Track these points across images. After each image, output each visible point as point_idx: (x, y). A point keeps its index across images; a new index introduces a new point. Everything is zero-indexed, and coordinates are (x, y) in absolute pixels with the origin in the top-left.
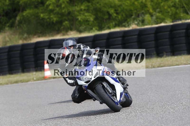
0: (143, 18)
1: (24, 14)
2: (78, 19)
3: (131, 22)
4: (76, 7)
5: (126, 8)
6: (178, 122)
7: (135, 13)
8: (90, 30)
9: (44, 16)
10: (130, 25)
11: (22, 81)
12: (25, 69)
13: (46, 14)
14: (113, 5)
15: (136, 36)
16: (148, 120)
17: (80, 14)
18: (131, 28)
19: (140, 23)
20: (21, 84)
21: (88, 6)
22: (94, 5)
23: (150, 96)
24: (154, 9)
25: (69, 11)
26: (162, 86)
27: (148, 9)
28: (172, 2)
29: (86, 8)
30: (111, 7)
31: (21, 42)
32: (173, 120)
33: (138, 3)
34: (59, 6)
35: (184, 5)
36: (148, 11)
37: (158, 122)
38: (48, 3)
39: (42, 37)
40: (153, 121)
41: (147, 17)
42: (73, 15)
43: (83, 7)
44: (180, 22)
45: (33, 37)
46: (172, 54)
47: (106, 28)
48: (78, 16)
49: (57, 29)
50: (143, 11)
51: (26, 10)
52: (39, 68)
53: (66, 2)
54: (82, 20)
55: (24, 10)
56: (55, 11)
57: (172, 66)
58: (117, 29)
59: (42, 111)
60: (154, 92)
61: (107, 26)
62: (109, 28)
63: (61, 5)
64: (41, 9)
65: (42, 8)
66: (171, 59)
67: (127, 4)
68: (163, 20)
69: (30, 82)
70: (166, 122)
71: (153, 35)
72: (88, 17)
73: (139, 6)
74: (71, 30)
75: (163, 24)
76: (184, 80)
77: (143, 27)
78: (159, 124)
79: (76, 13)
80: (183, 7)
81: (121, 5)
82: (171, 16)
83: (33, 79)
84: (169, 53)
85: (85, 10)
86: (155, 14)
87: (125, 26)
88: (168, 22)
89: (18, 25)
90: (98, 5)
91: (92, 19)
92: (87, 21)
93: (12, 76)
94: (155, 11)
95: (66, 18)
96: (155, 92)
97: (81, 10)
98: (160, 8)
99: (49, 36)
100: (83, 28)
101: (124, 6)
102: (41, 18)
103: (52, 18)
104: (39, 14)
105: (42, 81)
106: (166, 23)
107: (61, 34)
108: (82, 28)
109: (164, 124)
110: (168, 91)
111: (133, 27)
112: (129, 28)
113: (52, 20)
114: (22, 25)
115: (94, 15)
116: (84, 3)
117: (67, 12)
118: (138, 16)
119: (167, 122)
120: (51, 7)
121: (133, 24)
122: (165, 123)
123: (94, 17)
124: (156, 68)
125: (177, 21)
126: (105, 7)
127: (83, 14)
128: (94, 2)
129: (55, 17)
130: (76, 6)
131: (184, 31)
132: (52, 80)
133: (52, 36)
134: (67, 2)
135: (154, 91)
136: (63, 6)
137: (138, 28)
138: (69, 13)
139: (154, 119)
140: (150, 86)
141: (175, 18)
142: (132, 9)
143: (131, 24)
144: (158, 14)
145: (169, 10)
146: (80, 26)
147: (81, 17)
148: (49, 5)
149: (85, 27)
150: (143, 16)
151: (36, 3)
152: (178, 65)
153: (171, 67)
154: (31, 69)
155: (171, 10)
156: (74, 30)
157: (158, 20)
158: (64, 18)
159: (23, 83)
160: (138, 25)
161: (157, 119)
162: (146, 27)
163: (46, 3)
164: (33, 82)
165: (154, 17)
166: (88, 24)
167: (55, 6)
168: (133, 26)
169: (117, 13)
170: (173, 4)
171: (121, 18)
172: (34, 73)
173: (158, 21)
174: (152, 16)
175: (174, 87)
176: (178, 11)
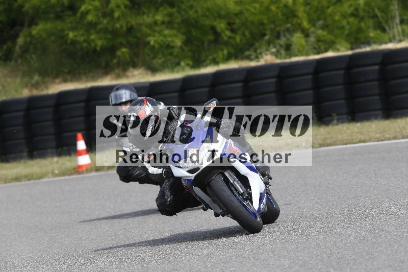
0: (288, 39)
1: (34, 32)
2: (149, 43)
3: (264, 49)
4: (145, 17)
5: (251, 18)
6: (364, 264)
7: (272, 30)
8: (175, 65)
9: (76, 36)
10: (260, 56)
11: (28, 178)
12: (35, 151)
13: (81, 32)
14: (223, 13)
15: (274, 80)
16: (300, 260)
17: (154, 31)
18: (262, 62)
19: (283, 52)
20: (27, 182)
21: (170, 15)
22: (183, 13)
23: (304, 208)
24: (312, 22)
25: (130, 24)
26: (330, 186)
27: (299, 21)
28: (350, 6)
29: (167, 19)
30: (220, 17)
31: (26, 93)
32: (354, 259)
33: (278, 8)
34: (109, 14)
35: (377, 11)
36: (300, 25)
37: (321, 265)
38: (83, 8)
39: (72, 81)
40: (310, 263)
41: (297, 38)
42: (138, 35)
43: (159, 18)
44: (368, 49)
45: (53, 82)
46: (350, 118)
47: (208, 62)
48: (149, 35)
49: (103, 64)
50: (289, 25)
51: (36, 24)
52: (65, 148)
53: (123, 7)
54: (157, 46)
55: (33, 22)
56: (100, 26)
57: (350, 144)
58: (233, 65)
59: (73, 241)
60: (312, 200)
61: (210, 57)
62: (215, 62)
63: (112, 12)
64: (70, 20)
65: (72, 19)
66: (348, 128)
67: (253, 10)
68: (330, 45)
69: (46, 180)
70: (338, 264)
71: (310, 77)
72: (169, 39)
73: (280, 14)
74: (135, 66)
75: (330, 54)
76: (376, 174)
77: (288, 61)
78: (324, 269)
79: (145, 30)
80: (375, 16)
81: (241, 13)
82: (348, 35)
83: (53, 172)
84: (345, 116)
85: (163, 23)
86: (313, 32)
87: (249, 58)
88: (342, 49)
89: (21, 56)
90: (191, 12)
91: (178, 42)
92: (169, 47)
93: (7, 165)
94: (314, 26)
95: (124, 41)
96: (314, 200)
97: (156, 23)
98: (325, 19)
99: (87, 81)
100: (160, 61)
101: (247, 14)
102: (69, 41)
103: (93, 40)
104: (66, 32)
105: (72, 177)
106: (338, 50)
107: (113, 75)
108: (157, 62)
109: (335, 269)
110: (342, 198)
111: (266, 61)
112: (258, 61)
113: (93, 45)
114: (28, 56)
115: (184, 34)
116: (161, 9)
117: (125, 29)
118: (278, 36)
119: (340, 264)
120: (90, 18)
121: (268, 53)
122: (335, 266)
123: (184, 37)
124: (317, 148)
125: (360, 48)
126: (207, 17)
127: (160, 32)
128: (183, 6)
129: (100, 39)
130: (144, 14)
131: (377, 67)
132: (94, 174)
133: (94, 79)
134: (126, 6)
135: (312, 198)
136: (116, 14)
137: (278, 61)
138: (130, 30)
139: (312, 258)
140: (302, 186)
141: (356, 39)
142: (265, 21)
143: (263, 54)
144: (320, 32)
145: (344, 23)
146: (154, 58)
147: (155, 39)
148: (87, 12)
149: (163, 59)
150: (288, 35)
151: (59, 10)
152: (364, 141)
153: (348, 146)
154: (49, 150)
155: (348, 23)
156: (140, 67)
157: (320, 44)
158: (120, 40)
159: (32, 182)
160: (277, 55)
161: (319, 257)
162: (295, 59)
163: (80, 7)
164: (52, 179)
165: (312, 39)
166: (171, 54)
167: (100, 14)
168: (267, 59)
169: (233, 31)
170: (352, 9)
171: (241, 40)
172: (55, 159)
173: (319, 47)
174: (307, 35)
175: (356, 190)
176: (362, 25)
